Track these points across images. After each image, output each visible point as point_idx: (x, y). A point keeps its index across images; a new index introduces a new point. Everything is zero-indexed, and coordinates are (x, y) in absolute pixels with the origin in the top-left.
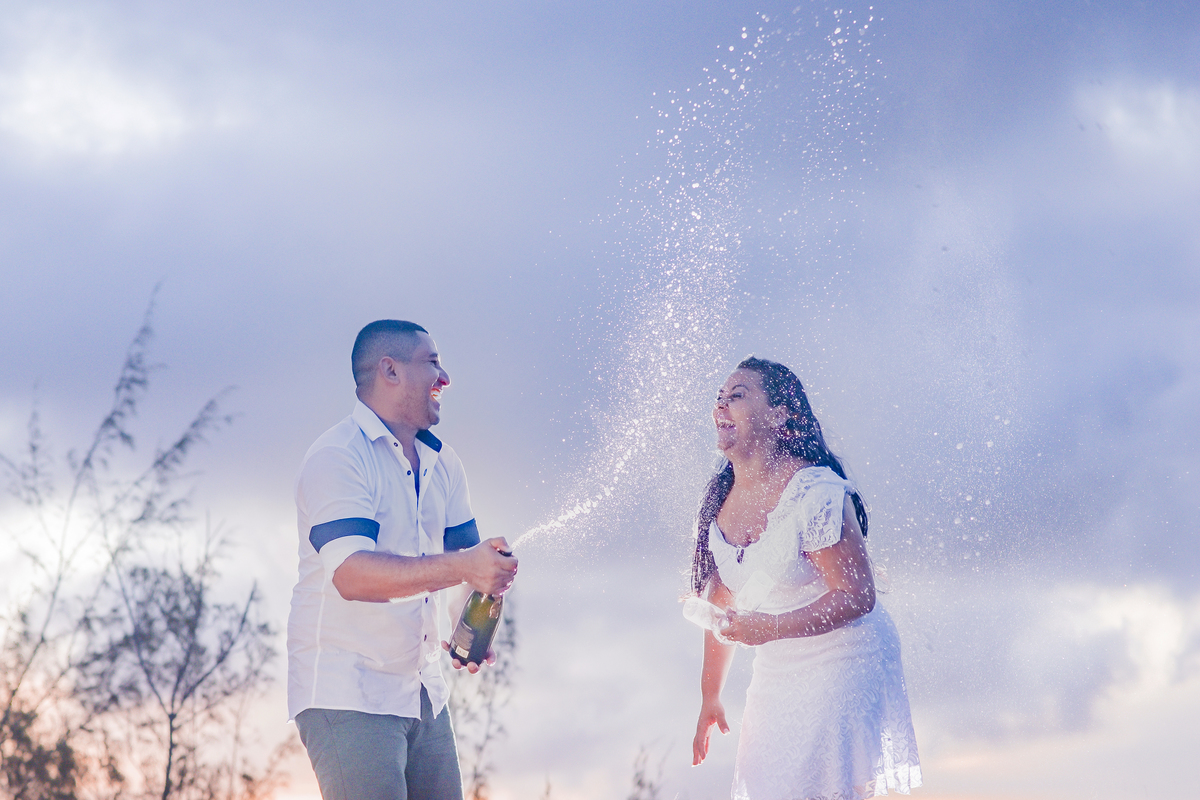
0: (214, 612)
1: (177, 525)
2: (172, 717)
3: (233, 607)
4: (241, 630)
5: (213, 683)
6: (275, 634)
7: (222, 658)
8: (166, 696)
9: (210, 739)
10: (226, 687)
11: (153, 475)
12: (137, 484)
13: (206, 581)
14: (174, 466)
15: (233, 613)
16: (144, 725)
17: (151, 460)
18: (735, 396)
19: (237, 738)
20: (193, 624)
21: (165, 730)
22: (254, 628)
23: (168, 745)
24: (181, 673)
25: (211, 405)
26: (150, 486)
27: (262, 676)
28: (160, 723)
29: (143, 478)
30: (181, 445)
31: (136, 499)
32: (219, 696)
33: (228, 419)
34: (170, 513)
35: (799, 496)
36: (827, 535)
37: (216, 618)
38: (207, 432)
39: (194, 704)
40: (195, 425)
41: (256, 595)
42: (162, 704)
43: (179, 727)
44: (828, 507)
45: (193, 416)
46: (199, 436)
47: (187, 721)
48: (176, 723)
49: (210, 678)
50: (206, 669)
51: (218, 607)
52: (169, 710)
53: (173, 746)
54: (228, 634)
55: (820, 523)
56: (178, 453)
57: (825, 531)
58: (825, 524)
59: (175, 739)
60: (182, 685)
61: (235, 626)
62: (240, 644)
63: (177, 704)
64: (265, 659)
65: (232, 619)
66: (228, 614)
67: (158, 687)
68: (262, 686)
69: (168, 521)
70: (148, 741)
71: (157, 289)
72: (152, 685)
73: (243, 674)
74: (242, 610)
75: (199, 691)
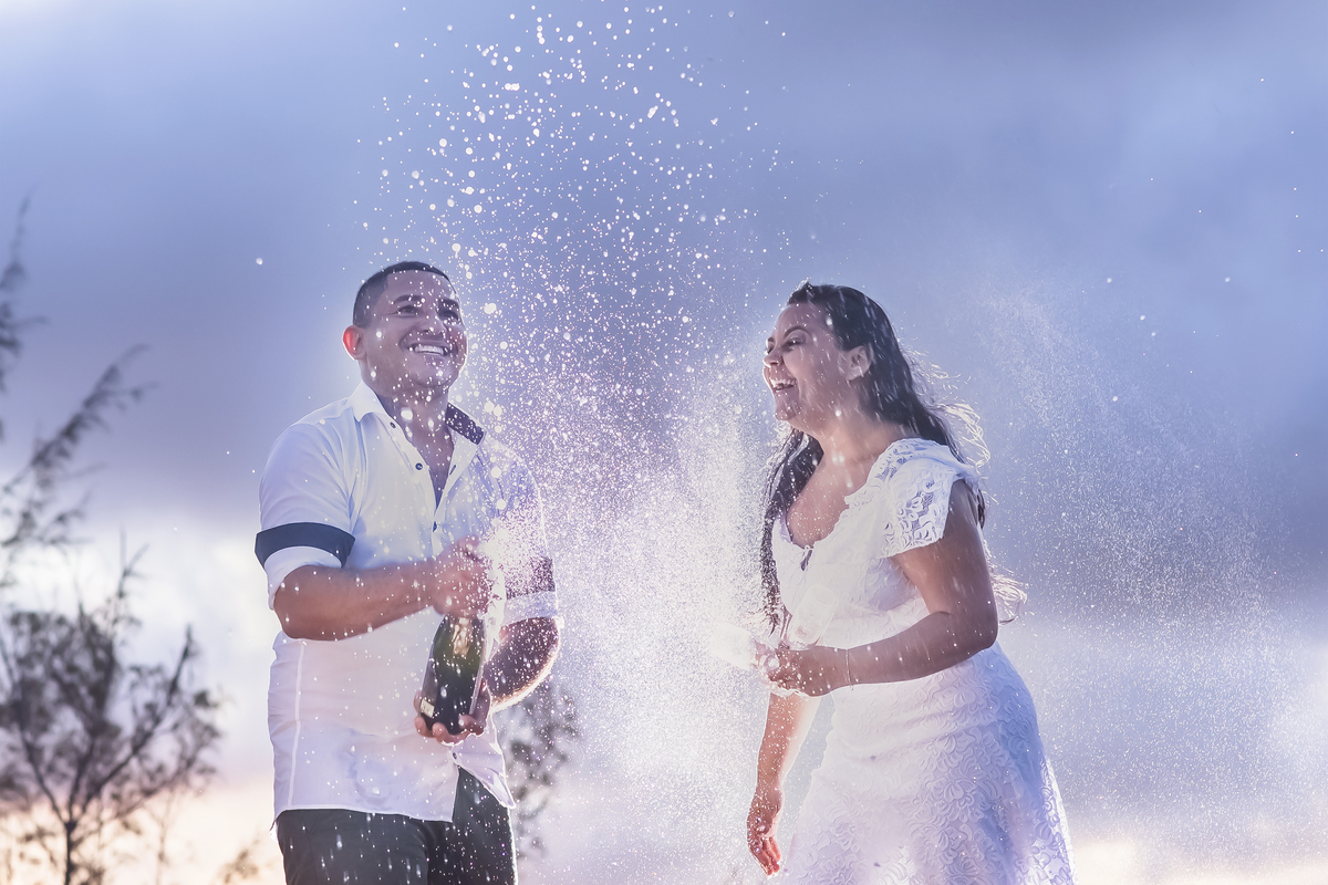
0: (132, 676)
1: (65, 547)
2: (70, 826)
3: (159, 670)
4: (169, 703)
5: (127, 778)
6: (216, 706)
7: (141, 740)
8: (62, 797)
9: (125, 858)
10: (147, 783)
11: (31, 477)
12: (7, 489)
13: (120, 632)
14: (62, 461)
15: (158, 679)
16: (28, 838)
17: (27, 454)
18: (790, 343)
19: (161, 857)
20: (101, 693)
21: (59, 844)
22: (188, 698)
23: (63, 867)
24: (83, 763)
25: (111, 374)
26: (27, 490)
27: (197, 765)
28: (53, 834)
29: (17, 480)
30: (70, 432)
31: (7, 512)
32: (137, 798)
33: (137, 394)
34: (57, 531)
35: (890, 473)
36: (923, 531)
37: (133, 686)
38: (107, 412)
39: (101, 810)
40: (90, 403)
41: (192, 649)
42: (55, 809)
43: (81, 840)
44: (926, 491)
45: (87, 390)
46: (97, 419)
47: (91, 833)
48: (76, 834)
49: (125, 771)
50: (121, 757)
51: (137, 669)
52: (65, 815)
53: (71, 868)
54: (150, 707)
55: (915, 512)
56: (67, 444)
57: (921, 523)
58: (921, 514)
59: (75, 857)
60: (84, 781)
61: (162, 697)
62: (168, 722)
63: (77, 810)
64: (200, 745)
65: (157, 687)
66: (152, 681)
67: (49, 783)
68: (197, 780)
69: (54, 542)
70: (35, 862)
71: (24, 208)
72: (40, 780)
73: (172, 765)
74: (170, 673)
75: (107, 790)
